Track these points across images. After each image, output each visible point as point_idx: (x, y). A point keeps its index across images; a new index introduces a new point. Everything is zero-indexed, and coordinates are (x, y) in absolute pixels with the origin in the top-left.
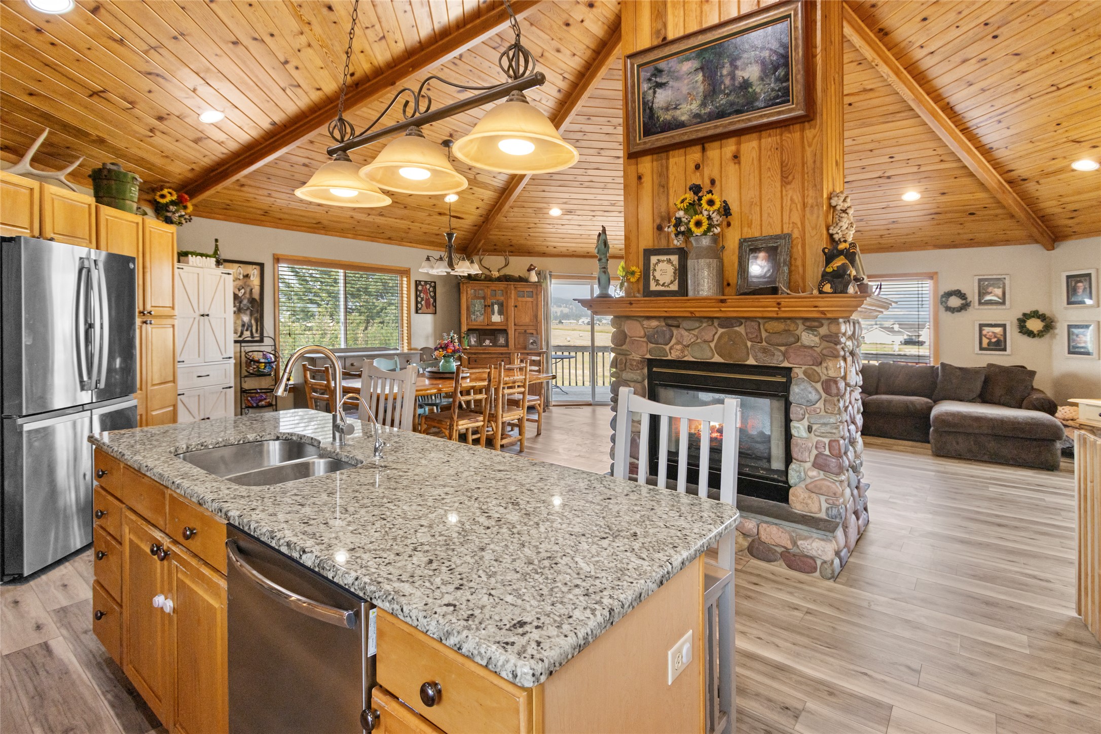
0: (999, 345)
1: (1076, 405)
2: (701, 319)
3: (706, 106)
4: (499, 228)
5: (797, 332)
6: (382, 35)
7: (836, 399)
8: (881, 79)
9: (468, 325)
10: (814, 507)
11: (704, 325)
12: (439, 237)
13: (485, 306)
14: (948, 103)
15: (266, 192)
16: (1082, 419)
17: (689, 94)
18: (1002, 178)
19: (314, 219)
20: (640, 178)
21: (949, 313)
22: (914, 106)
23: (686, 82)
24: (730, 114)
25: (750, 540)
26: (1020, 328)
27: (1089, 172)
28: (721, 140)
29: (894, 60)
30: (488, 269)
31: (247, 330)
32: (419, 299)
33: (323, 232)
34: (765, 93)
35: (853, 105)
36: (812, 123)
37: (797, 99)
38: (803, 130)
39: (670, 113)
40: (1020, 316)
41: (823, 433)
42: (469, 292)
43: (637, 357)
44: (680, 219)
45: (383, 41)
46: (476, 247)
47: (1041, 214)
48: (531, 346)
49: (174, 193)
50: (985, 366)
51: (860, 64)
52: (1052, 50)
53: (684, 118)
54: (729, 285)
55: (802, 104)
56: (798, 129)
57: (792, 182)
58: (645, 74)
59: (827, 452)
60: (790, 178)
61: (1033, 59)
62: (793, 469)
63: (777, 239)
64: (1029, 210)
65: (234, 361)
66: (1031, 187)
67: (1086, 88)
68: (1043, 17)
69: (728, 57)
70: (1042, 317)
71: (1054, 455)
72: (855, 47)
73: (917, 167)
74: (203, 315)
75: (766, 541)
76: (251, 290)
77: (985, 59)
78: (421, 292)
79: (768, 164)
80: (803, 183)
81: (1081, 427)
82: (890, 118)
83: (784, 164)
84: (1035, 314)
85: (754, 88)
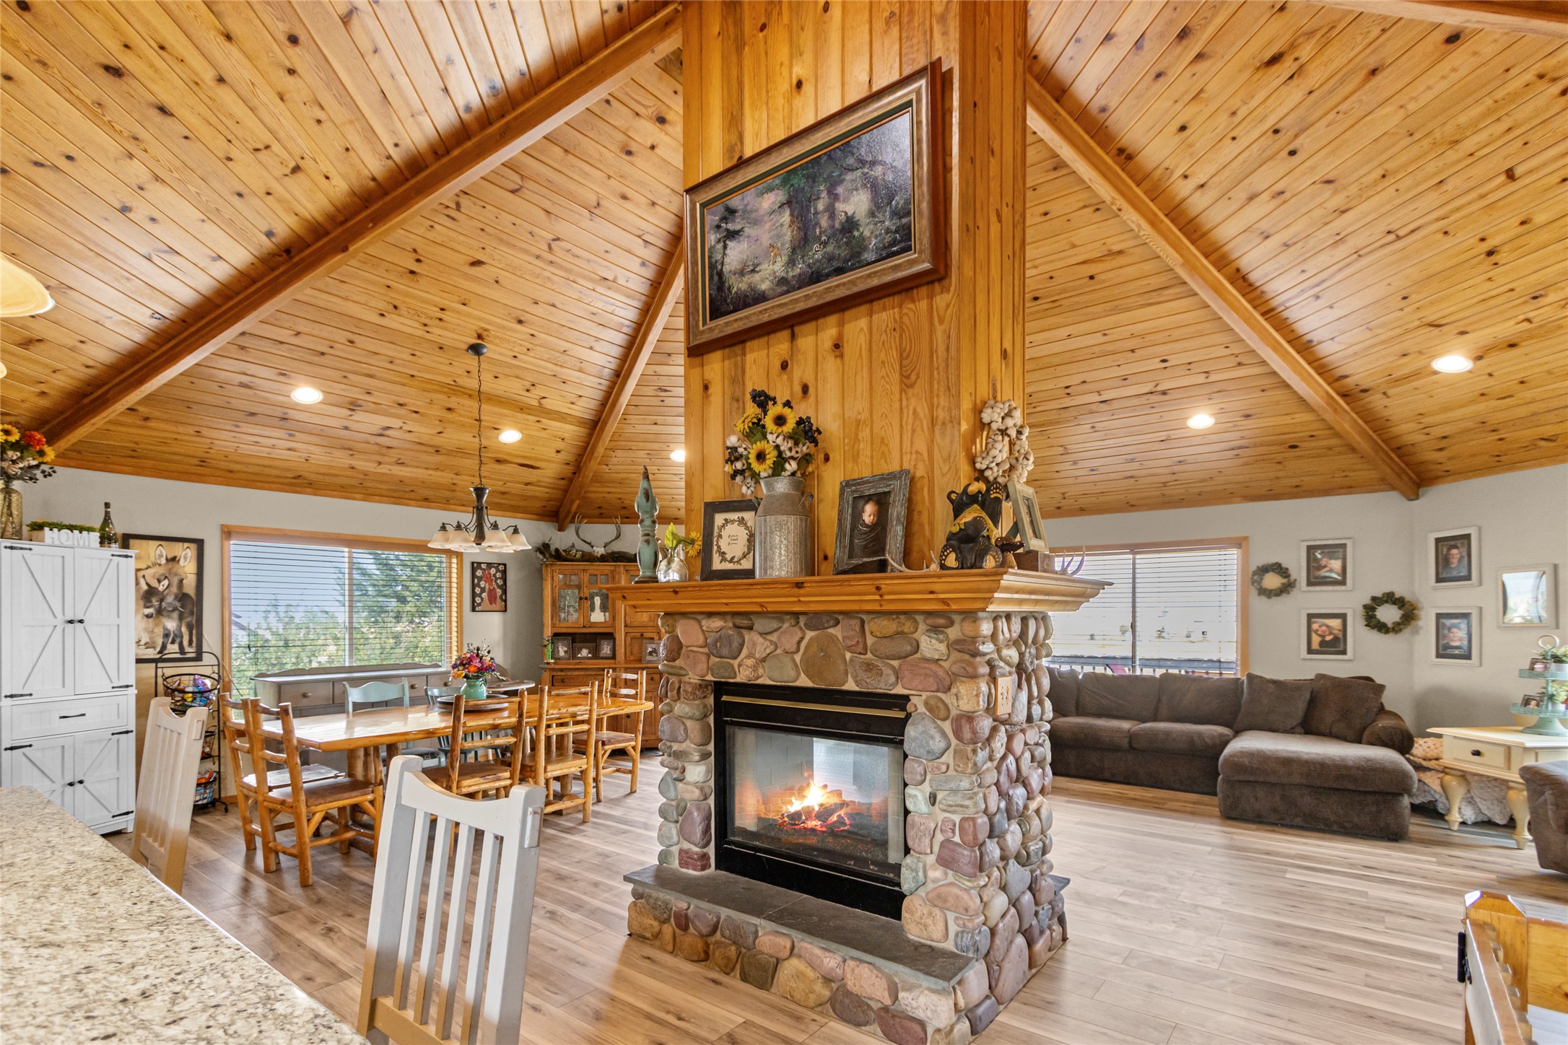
0: (1335, 645)
1: (1439, 736)
2: (780, 615)
3: (794, 265)
4: (597, 479)
5: (915, 636)
6: (292, 164)
7: (969, 749)
8: (1130, 235)
9: (553, 626)
10: (937, 932)
11: (786, 625)
12: (505, 496)
13: (581, 598)
14: (1238, 270)
15: (191, 430)
16: (1447, 760)
17: (772, 246)
18: (1333, 388)
19: (288, 470)
20: (706, 388)
21: (1264, 598)
22: (1184, 275)
23: (767, 227)
24: (828, 276)
25: (834, 986)
26: (1367, 620)
27: (1463, 374)
28: (816, 318)
29: (1147, 200)
30: (589, 544)
31: (173, 642)
32: (478, 590)
33: (309, 490)
34: (876, 237)
35: (1097, 278)
36: (945, 282)
37: (921, 244)
38: (931, 297)
39: (745, 279)
40: (1368, 601)
41: (951, 806)
42: (556, 579)
43: (693, 678)
44: (734, 449)
45: (300, 175)
46: (569, 512)
47: (1394, 444)
48: (649, 658)
49: (15, 430)
50: (1313, 677)
51: (1098, 210)
52: (1380, 172)
53: (764, 286)
54: (826, 558)
55: (928, 252)
56: (925, 293)
57: (915, 383)
58: (711, 219)
59: (957, 839)
60: (913, 377)
61: (1353, 189)
62: (907, 865)
63: (890, 479)
64: (1379, 441)
65: (136, 692)
66: (1376, 401)
67: (1440, 235)
68: (1362, 113)
69: (825, 180)
70: (1400, 602)
71: (1398, 816)
72: (1083, 181)
73: (1205, 375)
74: (71, 622)
75: (855, 990)
76: (181, 581)
77: (1283, 193)
78: (480, 579)
79: (883, 355)
80: (931, 385)
81: (1445, 770)
82: (1155, 297)
83: (905, 355)
84: (1390, 598)
85: (861, 229)
